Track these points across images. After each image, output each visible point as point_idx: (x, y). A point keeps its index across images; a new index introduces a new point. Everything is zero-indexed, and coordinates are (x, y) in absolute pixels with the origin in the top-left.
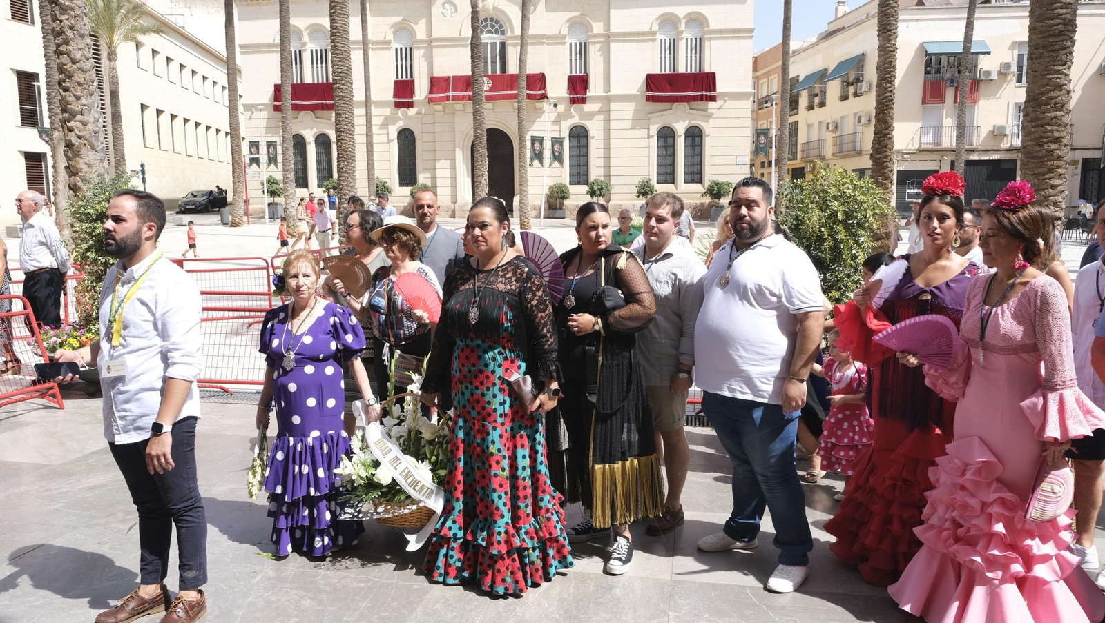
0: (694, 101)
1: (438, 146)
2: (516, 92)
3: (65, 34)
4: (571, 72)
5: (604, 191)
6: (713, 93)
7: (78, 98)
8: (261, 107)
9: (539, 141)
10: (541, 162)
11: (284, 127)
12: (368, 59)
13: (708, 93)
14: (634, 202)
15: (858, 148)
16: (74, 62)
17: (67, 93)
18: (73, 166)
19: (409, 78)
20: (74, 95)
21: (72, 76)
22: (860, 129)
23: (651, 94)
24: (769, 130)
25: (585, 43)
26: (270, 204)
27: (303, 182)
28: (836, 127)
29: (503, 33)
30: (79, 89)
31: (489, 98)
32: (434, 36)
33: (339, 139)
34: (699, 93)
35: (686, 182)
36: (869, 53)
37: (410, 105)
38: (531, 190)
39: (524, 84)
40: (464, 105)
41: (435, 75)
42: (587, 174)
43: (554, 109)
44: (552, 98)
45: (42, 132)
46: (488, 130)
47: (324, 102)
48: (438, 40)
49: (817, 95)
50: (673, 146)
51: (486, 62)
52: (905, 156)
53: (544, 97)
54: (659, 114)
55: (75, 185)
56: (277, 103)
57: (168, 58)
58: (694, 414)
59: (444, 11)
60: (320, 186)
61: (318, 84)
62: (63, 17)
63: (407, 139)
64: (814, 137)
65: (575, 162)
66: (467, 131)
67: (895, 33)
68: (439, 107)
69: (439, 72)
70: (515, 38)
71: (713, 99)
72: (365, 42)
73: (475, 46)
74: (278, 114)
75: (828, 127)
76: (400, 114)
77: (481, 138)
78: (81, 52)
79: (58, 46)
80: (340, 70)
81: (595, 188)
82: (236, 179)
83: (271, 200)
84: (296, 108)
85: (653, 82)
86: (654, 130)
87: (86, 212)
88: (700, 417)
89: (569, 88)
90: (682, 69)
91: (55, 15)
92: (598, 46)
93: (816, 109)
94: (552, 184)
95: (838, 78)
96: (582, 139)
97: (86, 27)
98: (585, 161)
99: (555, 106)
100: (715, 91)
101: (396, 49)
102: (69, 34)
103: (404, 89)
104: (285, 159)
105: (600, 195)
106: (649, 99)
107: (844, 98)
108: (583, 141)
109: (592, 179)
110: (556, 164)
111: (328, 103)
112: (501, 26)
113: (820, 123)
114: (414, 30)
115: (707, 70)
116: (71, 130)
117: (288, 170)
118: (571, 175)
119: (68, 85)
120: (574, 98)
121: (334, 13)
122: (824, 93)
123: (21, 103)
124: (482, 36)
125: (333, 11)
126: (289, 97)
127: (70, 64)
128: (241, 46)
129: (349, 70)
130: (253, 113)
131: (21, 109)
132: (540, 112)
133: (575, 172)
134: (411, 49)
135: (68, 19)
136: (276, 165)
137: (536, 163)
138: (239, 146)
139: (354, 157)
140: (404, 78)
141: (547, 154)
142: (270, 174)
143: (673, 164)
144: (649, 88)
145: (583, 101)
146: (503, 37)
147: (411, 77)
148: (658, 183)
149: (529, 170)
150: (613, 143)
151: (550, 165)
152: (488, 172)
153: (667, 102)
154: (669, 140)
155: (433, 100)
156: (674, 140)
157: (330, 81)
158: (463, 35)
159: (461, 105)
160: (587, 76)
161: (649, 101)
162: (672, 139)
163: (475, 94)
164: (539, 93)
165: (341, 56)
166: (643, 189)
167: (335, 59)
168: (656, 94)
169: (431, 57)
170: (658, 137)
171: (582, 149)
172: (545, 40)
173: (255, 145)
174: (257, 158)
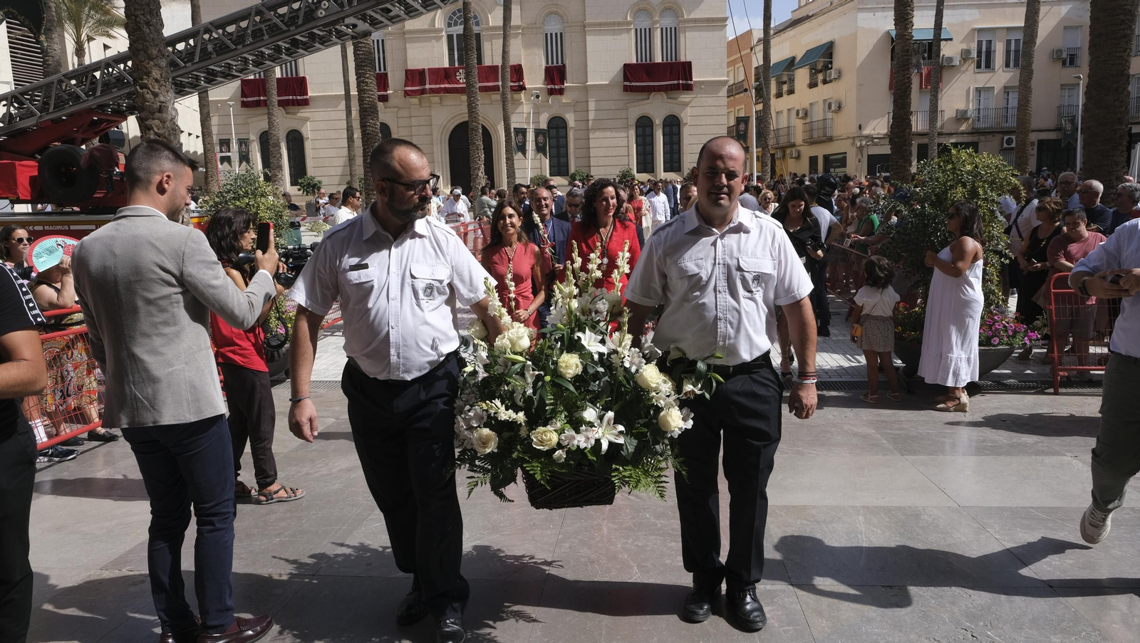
0: (671, 90)
2: (497, 84)
3: (141, 30)
4: (547, 63)
6: (689, 82)
8: (231, 103)
9: (522, 132)
13: (684, 82)
15: (828, 134)
19: (383, 71)
21: (150, 72)
22: (830, 115)
23: (627, 83)
24: (749, 117)
25: (561, 34)
28: (806, 114)
29: (477, 24)
32: (407, 27)
34: (676, 82)
35: (665, 171)
36: (837, 41)
37: (384, 99)
39: (508, 76)
40: (441, 99)
41: (411, 67)
42: (567, 165)
43: (534, 100)
44: (532, 89)
47: (295, 98)
48: (411, 32)
49: (785, 83)
50: (652, 135)
52: (875, 140)
53: (522, 88)
54: (637, 103)
56: (245, 99)
64: (783, 124)
66: (444, 124)
67: (911, 22)
68: (415, 100)
69: (413, 65)
70: (494, 28)
71: (688, 88)
75: (798, 114)
82: (210, 179)
85: (630, 72)
86: (633, 121)
89: (546, 79)
90: (658, 58)
92: (574, 37)
93: (785, 96)
94: (533, 176)
95: (807, 65)
96: (560, 130)
98: (565, 151)
99: (538, 97)
100: (691, 80)
103: (378, 82)
106: (626, 89)
107: (813, 85)
108: (561, 131)
109: (572, 170)
110: (540, 155)
111: (299, 98)
112: (476, 18)
113: (789, 110)
115: (683, 59)
118: (551, 167)
120: (551, 89)
122: (792, 80)
126: (275, 92)
130: (218, 109)
132: (519, 103)
133: (555, 163)
134: (383, 41)
135: (143, 15)
137: (520, 155)
141: (530, 145)
143: (652, 153)
144: (626, 78)
145: (561, 92)
146: (478, 28)
147: (385, 70)
148: (638, 172)
150: (592, 134)
151: (534, 156)
152: (484, 164)
153: (645, 92)
154: (648, 130)
155: (409, 93)
156: (652, 129)
157: (301, 76)
158: (437, 26)
159: (438, 98)
160: (564, 66)
161: (627, 91)
162: (650, 128)
163: (469, 85)
164: (517, 84)
165: (364, 49)
166: (625, 178)
167: (358, 52)
168: (633, 84)
169: (405, 49)
170: (636, 126)
171: (561, 140)
172: (520, 31)
173: (225, 143)
174: (229, 157)
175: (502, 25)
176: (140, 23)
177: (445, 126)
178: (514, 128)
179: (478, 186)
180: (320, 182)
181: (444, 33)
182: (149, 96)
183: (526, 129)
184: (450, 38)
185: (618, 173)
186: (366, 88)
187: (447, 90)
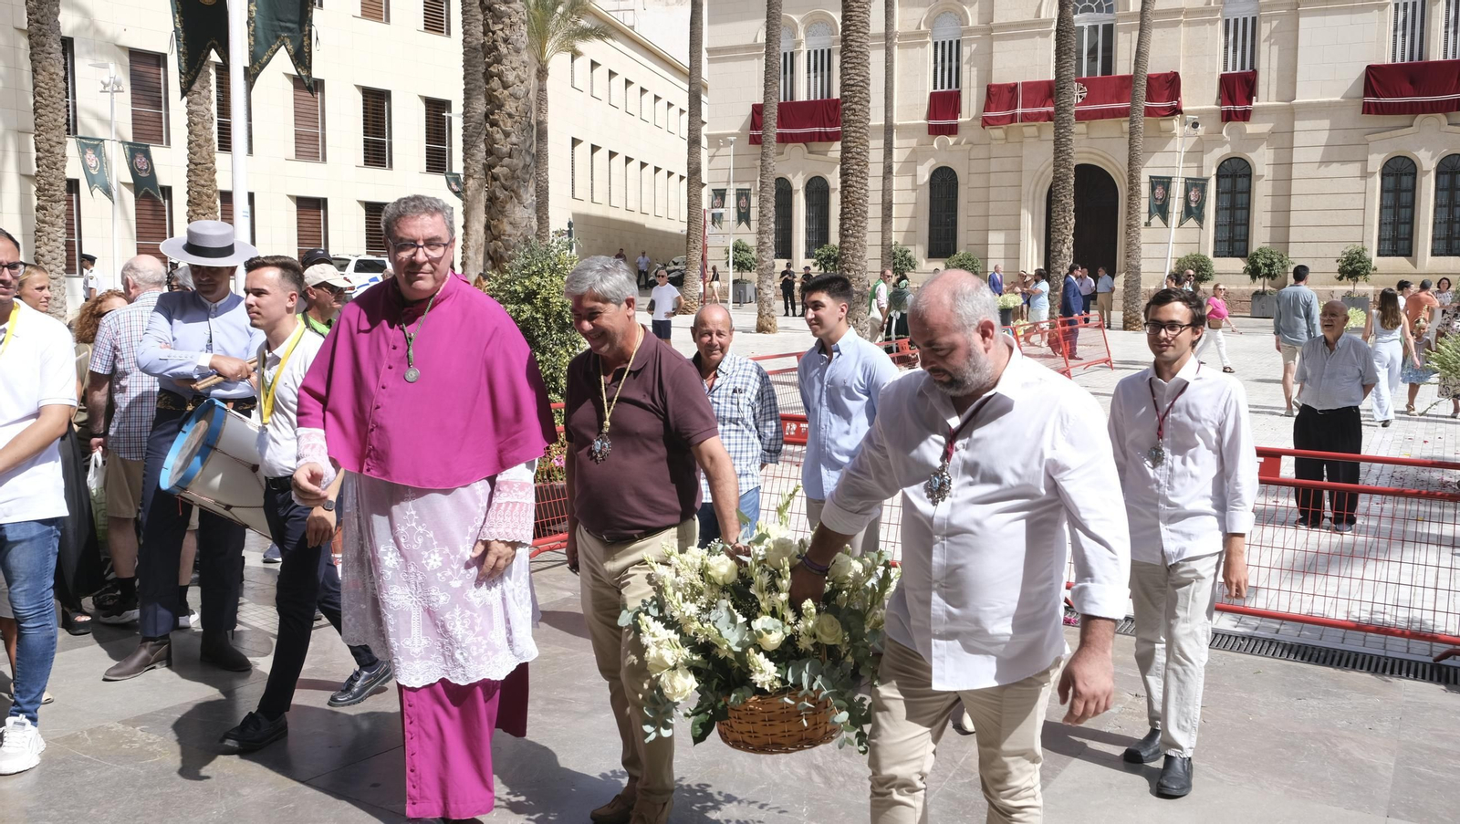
0: (1457, 110)
1: (993, 194)
2: (1127, 105)
3: (497, 50)
4: (1226, 68)
5: (1276, 270)
7: (507, 135)
8: (732, 138)
9: (1163, 183)
10: (1165, 218)
11: (764, 168)
12: (892, 62)
14: (1332, 288)
16: (506, 86)
17: (495, 128)
18: (495, 227)
19: (953, 88)
20: (503, 131)
21: (503, 105)
23: (1371, 100)
25: (1254, 19)
26: (735, 282)
27: (784, 250)
29: (1110, 9)
30: (509, 122)
31: (1081, 116)
32: (997, 20)
33: (845, 185)
35: (1433, 254)
37: (952, 130)
38: (1145, 266)
39: (1142, 91)
40: (1039, 129)
41: (996, 80)
42: (1246, 239)
43: (1192, 131)
44: (1190, 113)
45: (453, 180)
46: (1079, 168)
47: (823, 130)
48: (1002, 27)
50: (1413, 190)
51: (1080, 59)
53: (1176, 111)
54: (1386, 134)
55: (496, 251)
56: (755, 133)
57: (610, 72)
58: (1430, 660)
60: (808, 256)
61: (815, 102)
62: (496, 27)
63: (944, 186)
65: (1226, 219)
66: (1042, 169)
68: (997, 133)
69: (1001, 77)
70: (1131, 16)
72: (888, 36)
73: (1064, 32)
74: (757, 149)
76: (935, 145)
77: (1065, 181)
78: (515, 73)
79: (489, 65)
80: (852, 82)
81: (1260, 262)
82: (692, 245)
83: (738, 276)
84: (782, 139)
85: (1377, 79)
86: (1376, 162)
87: (513, 289)
88: (1440, 667)
89: (1219, 97)
90: (1436, 54)
91: (488, 24)
92: (1275, 23)
94: (1182, 256)
96: (1239, 180)
97: (523, 39)
98: (1244, 216)
99: (1195, 125)
101: (936, 44)
102: (503, 49)
103: (944, 106)
104: (762, 215)
105: (1268, 275)
106: (1368, 109)
108: (1241, 183)
109: (1255, 247)
110: (1192, 222)
111: (828, 130)
114: (965, 12)
116: (495, 178)
117: (766, 232)
118: (1216, 242)
119: (497, 117)
120: (1229, 112)
123: (428, 141)
124: (1075, 17)
126: (774, 123)
127: (501, 90)
128: (709, 51)
129: (866, 81)
130: (719, 147)
131: (428, 149)
132: (1170, 135)
133: (1225, 234)
134: (958, 42)
135: (502, 30)
136: (748, 224)
137: (1156, 220)
138: (699, 196)
139: (866, 212)
140: (946, 89)
141: (1176, 206)
142: (739, 237)
143: (1411, 221)
144: (1369, 91)
145: (1245, 116)
146: (1109, 16)
147: (957, 86)
148: (1379, 254)
149: (1144, 232)
150: (1296, 187)
151: (1181, 223)
152: (1074, 235)
153: (1404, 113)
154: (1406, 181)
155: (990, 121)
156: (1415, 178)
157: (835, 97)
158: (1043, 17)
159: (1035, 128)
160: (1254, 73)
161: (1369, 112)
162: (1410, 178)
163: (1059, 110)
164: (1168, 104)
165: (855, 60)
166: (1351, 264)
167: (846, 65)
168: (1383, 100)
169: (991, 53)
170: (1383, 176)
171: (1239, 196)
172: (1182, 18)
173: (719, 195)
174: (721, 214)
175: (1138, 9)
177: (1043, 173)
178: (1151, 177)
179: (1059, 269)
181: (1053, 27)
183: (1170, 178)
185: (1339, 255)
187: (1049, 117)
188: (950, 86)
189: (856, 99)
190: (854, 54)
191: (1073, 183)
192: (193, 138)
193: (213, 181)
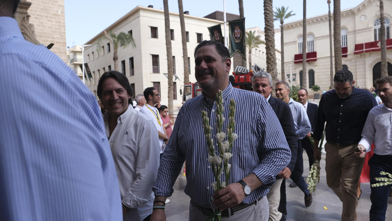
7: (272, 65)
8: (291, 63)
16: (271, 55)
17: (269, 64)
19: (346, 46)
30: (272, 63)
31: (388, 48)
37: (346, 56)
40: (370, 54)
41: (357, 43)
48: (358, 30)
56: (295, 61)
59: (361, 19)
60: (310, 87)
61: (310, 53)
62: (269, 43)
68: (359, 55)
69: (359, 42)
74: (296, 64)
77: (385, 65)
80: (337, 47)
84: (308, 61)
102: (271, 48)
103: (343, 50)
111: (313, 59)
112: (387, 20)
114: (348, 28)
121: (335, 28)
125: (335, 27)
126: (305, 58)
127: (270, 56)
130: (287, 65)
134: (346, 35)
135: (270, 44)
136: (295, 81)
142: (293, 85)
146: (388, 24)
147: (347, 45)
155: (356, 53)
157: (315, 51)
158: (369, 27)
163: (382, 47)
167: (336, 43)
169: (355, 37)
173: (288, 76)
176: (269, 46)
177: (371, 64)
180: (319, 87)
181: (373, 29)
182: (270, 66)
184: (375, 30)
186: (338, 55)
187: (373, 50)
188: (345, 46)
189: (338, 51)
190: (337, 41)
191: (387, 65)
192: (185, 72)
193: (189, 80)
